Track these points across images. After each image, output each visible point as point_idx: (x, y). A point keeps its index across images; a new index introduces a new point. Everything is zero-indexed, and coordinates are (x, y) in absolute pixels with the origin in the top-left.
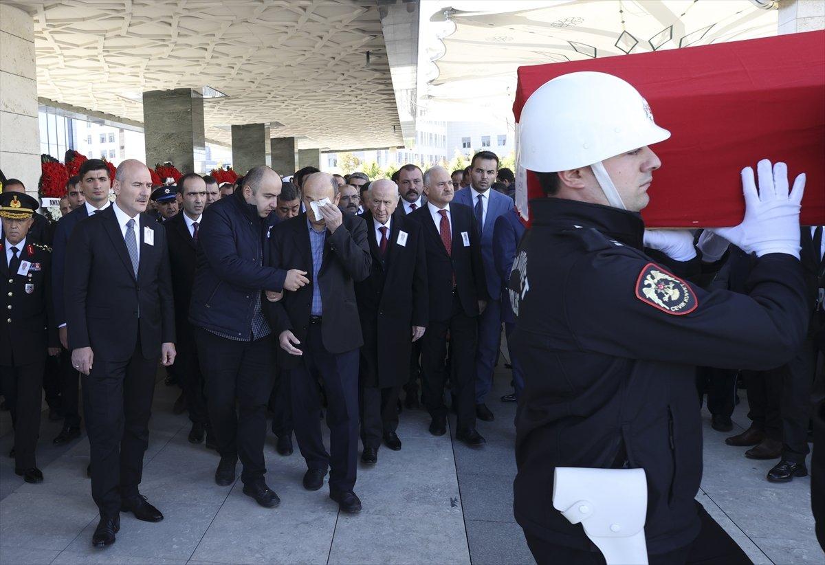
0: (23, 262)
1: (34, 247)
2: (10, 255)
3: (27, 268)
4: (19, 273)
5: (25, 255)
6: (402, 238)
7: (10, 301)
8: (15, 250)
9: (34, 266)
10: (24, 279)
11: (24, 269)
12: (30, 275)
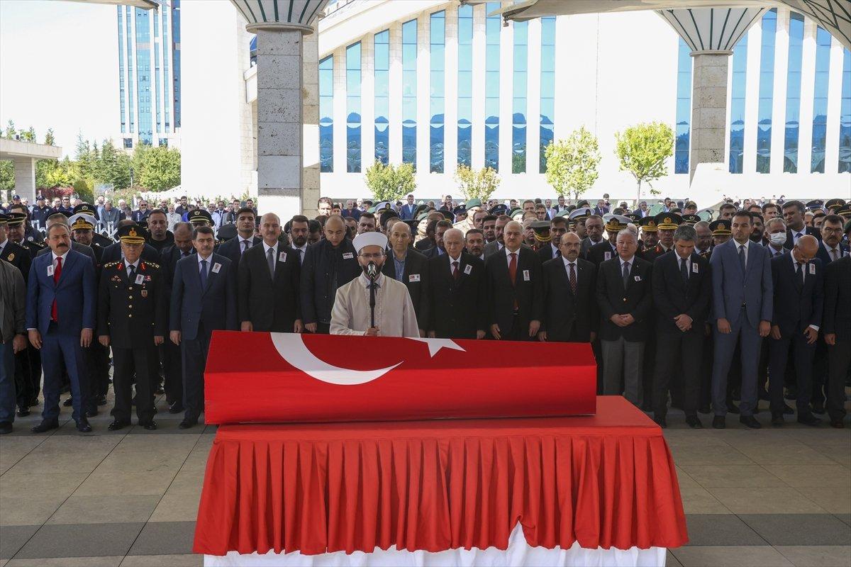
0: (138, 275)
1: (146, 265)
2: (129, 271)
3: (142, 279)
4: (136, 283)
5: (140, 271)
6: (468, 270)
7: (130, 302)
8: (132, 267)
9: (147, 278)
10: (140, 287)
11: (140, 280)
12: (144, 284)
